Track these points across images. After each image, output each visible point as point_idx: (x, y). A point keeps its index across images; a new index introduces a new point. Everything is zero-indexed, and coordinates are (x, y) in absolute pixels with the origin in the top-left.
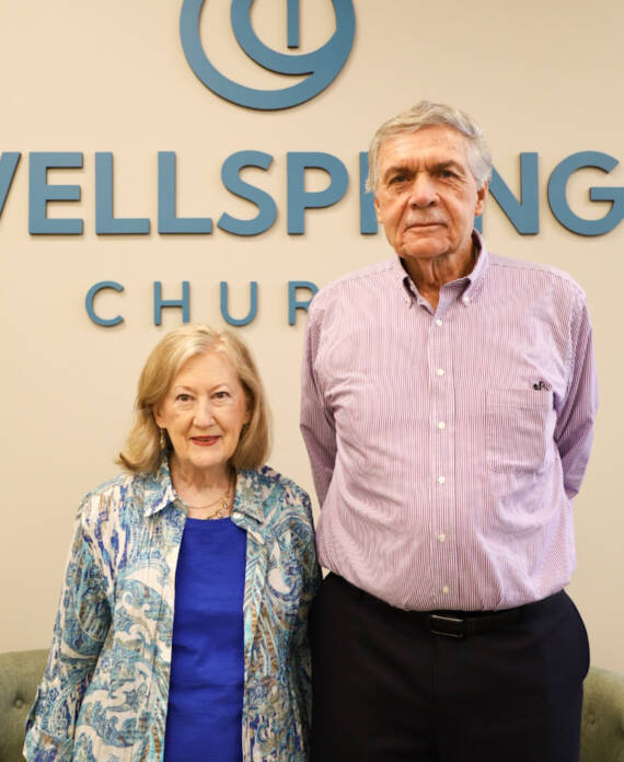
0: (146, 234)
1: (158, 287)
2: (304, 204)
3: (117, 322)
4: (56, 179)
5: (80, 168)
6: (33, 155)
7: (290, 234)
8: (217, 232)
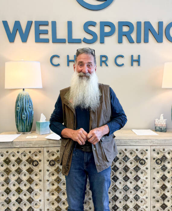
0: (65, 43)
1: (68, 56)
2: (104, 35)
3: (58, 65)
4: (42, 28)
5: (48, 25)
6: (35, 22)
7: (101, 43)
8: (82, 42)
